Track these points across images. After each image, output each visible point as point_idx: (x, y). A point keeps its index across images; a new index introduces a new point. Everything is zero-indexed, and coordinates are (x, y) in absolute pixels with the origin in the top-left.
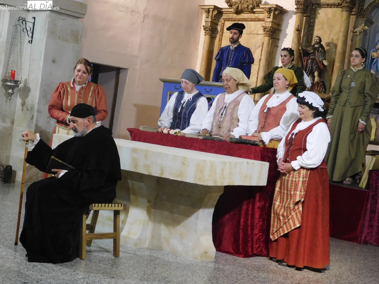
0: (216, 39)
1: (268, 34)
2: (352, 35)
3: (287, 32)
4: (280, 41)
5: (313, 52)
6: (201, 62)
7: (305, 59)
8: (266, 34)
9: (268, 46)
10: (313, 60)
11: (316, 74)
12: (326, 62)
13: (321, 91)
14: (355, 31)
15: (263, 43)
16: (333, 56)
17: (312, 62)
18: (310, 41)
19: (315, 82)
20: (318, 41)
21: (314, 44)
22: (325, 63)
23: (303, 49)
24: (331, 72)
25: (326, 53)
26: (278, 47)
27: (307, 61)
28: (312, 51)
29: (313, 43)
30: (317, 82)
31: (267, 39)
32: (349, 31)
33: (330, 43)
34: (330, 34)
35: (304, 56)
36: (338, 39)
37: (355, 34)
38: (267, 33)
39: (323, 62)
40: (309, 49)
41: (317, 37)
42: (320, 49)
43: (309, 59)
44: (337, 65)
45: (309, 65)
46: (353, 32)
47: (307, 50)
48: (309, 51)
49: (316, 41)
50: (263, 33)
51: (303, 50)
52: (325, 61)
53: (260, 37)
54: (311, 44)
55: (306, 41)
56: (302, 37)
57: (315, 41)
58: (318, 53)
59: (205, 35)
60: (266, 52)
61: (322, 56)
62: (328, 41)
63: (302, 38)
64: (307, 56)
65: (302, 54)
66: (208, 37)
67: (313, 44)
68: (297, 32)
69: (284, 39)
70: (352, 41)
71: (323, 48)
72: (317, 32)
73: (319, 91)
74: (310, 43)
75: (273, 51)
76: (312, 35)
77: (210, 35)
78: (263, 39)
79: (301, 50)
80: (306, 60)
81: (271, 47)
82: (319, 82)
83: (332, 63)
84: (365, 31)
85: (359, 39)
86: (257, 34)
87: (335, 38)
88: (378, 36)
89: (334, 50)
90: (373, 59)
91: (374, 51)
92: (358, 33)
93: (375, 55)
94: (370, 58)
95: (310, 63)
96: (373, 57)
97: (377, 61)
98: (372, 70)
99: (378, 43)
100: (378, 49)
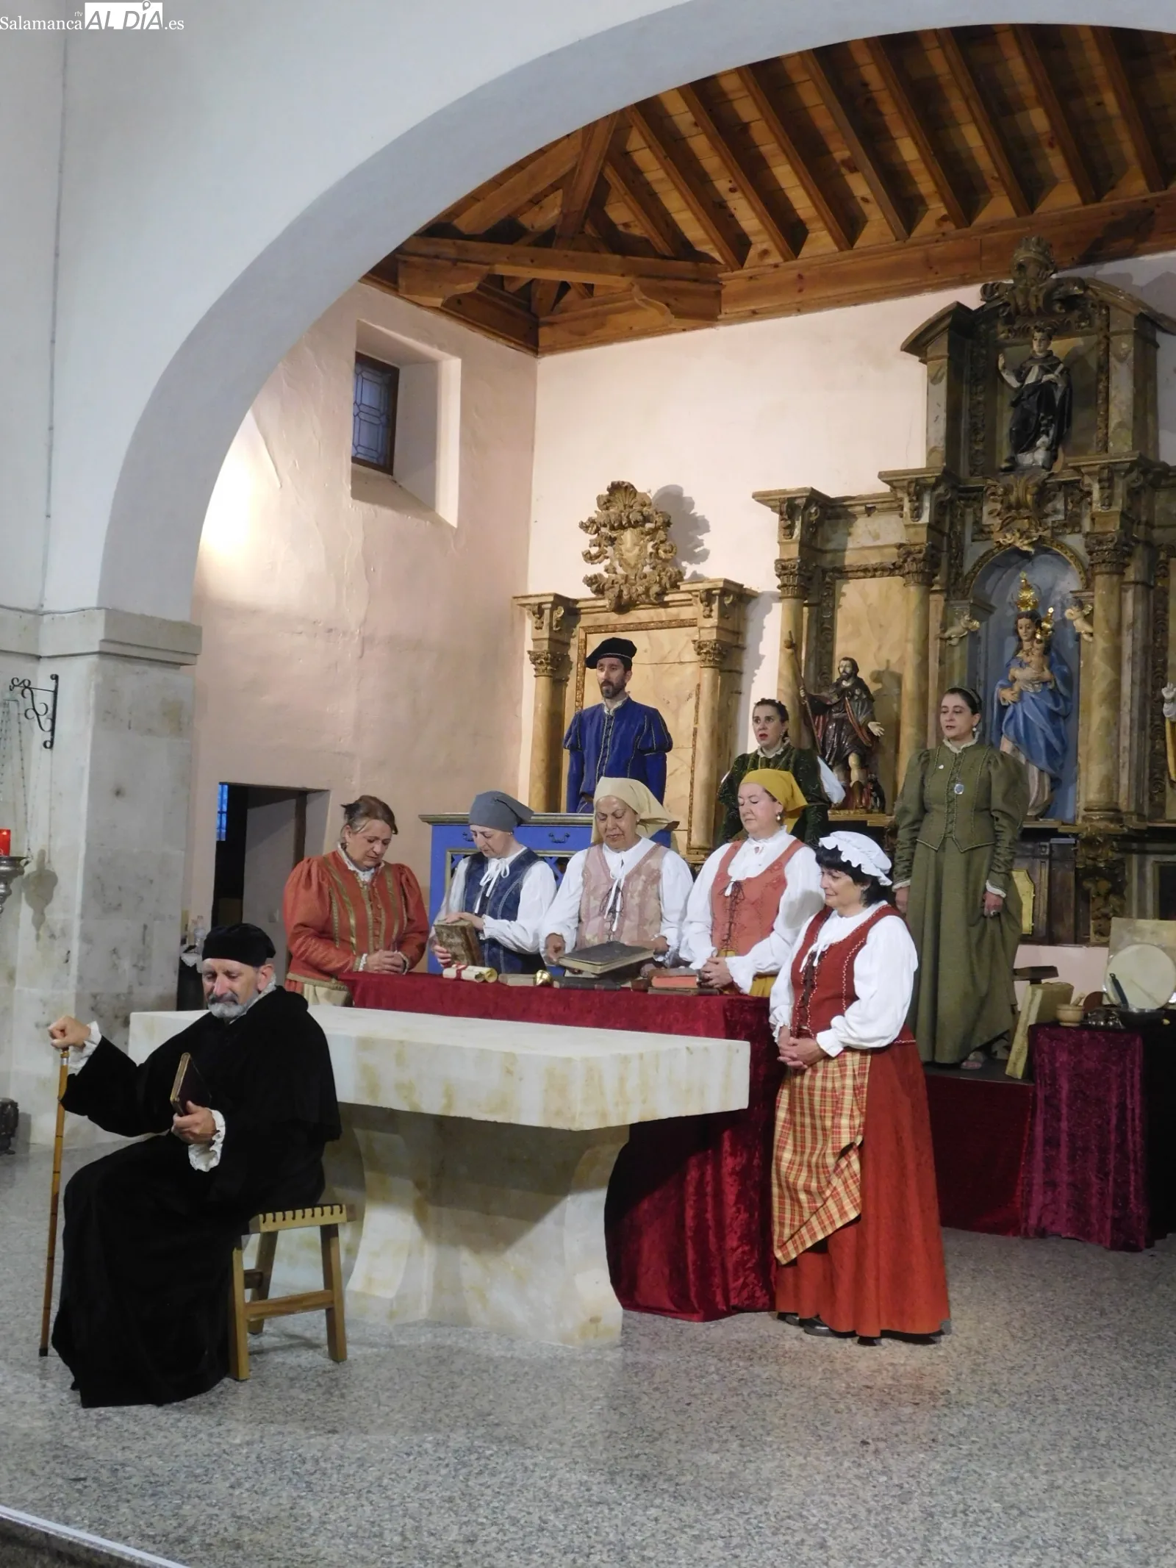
0: (566, 686)
1: (709, 660)
2: (938, 646)
3: (762, 652)
4: (745, 678)
5: (838, 702)
6: (532, 752)
7: (818, 722)
8: (704, 660)
9: (714, 691)
10: (841, 723)
11: (853, 760)
12: (877, 725)
13: (873, 807)
14: (947, 635)
15: (699, 685)
16: (895, 706)
17: (839, 730)
18: (827, 671)
19: (851, 784)
20: (848, 670)
21: (840, 681)
22: (875, 728)
23: (811, 696)
24: (892, 751)
25: (873, 701)
26: (740, 694)
27: (825, 728)
29: (836, 676)
30: (858, 783)
31: (707, 674)
32: (931, 637)
33: (883, 672)
34: (879, 648)
35: (814, 715)
36: (902, 660)
38: (708, 658)
39: (869, 725)
40: (825, 694)
41: (845, 659)
42: (857, 692)
43: (830, 723)
44: (908, 731)
45: (831, 737)
46: (941, 639)
47: (822, 697)
48: (828, 699)
49: (844, 671)
50: (697, 658)
51: (812, 699)
52: (873, 723)
53: (690, 669)
55: (815, 671)
56: (803, 663)
57: (841, 670)
58: (852, 703)
59: (535, 676)
60: (709, 710)
61: (864, 711)
62: (876, 668)
63: (803, 665)
64: (823, 713)
65: (809, 710)
66: (543, 680)
67: (835, 681)
68: (790, 651)
69: (756, 671)
70: (941, 662)
71: (865, 689)
72: (842, 647)
73: (864, 807)
75: (728, 706)
76: (831, 653)
77: (549, 676)
78: (698, 675)
79: (804, 698)
80: (821, 724)
81: (721, 694)
82: (863, 782)
83: (894, 728)
84: (973, 635)
85: (961, 658)
86: (681, 663)
87: (894, 659)
88: (1011, 643)
89: (896, 690)
90: (1003, 709)
91: (1003, 687)
92: (954, 642)
93: (1008, 696)
94: (996, 705)
95: (832, 732)
96: (1003, 704)
97: (1014, 711)
98: (1004, 739)
99: (1014, 663)
100: (1015, 680)
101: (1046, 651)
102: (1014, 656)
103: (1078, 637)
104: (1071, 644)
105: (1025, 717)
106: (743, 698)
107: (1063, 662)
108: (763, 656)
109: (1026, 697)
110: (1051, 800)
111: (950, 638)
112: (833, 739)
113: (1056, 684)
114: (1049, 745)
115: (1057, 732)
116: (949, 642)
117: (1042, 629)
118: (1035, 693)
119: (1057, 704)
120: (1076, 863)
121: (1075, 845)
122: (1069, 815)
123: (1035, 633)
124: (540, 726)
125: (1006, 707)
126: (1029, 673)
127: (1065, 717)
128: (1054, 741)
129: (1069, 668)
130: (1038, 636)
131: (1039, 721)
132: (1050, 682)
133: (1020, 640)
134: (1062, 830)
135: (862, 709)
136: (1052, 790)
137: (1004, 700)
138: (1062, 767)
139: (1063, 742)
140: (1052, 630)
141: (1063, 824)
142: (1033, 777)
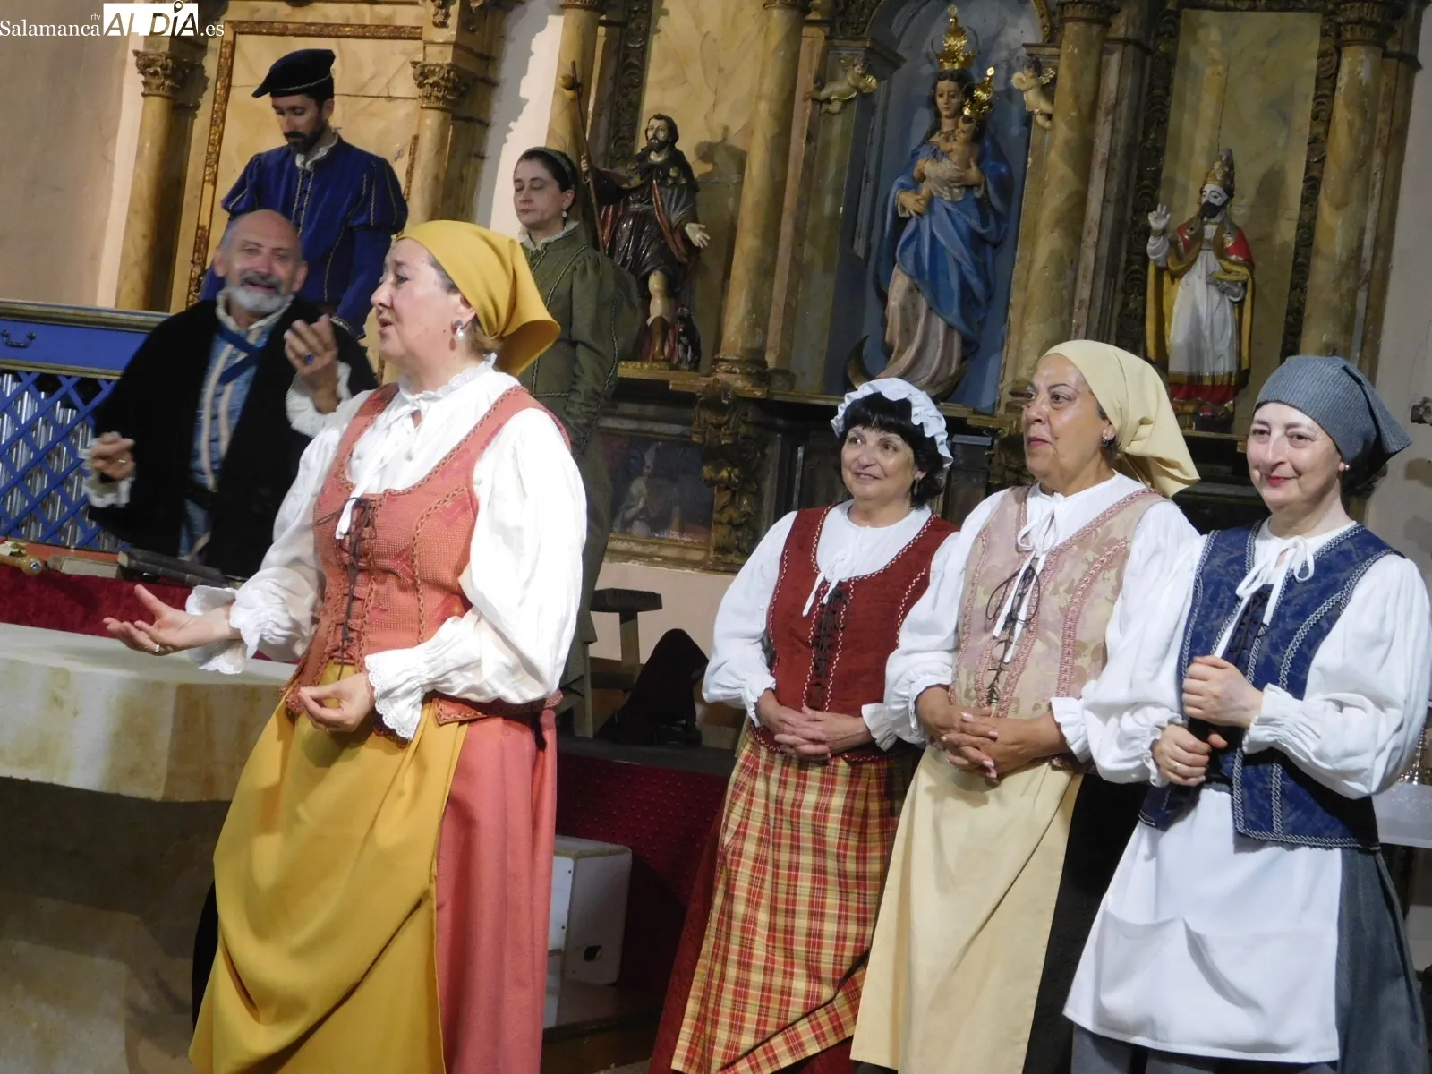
0: (195, 116)
1: (437, 98)
2: (808, 111)
3: (523, 93)
4: (493, 133)
5: (642, 186)
6: (128, 221)
7: (606, 213)
8: (428, 97)
9: (439, 151)
10: (642, 219)
11: (655, 282)
12: (700, 229)
13: (680, 361)
14: (824, 93)
15: (416, 138)
16: (731, 201)
17: (637, 231)
18: (627, 134)
19: (649, 321)
20: (661, 135)
21: (646, 151)
22: (696, 234)
23: (598, 170)
24: (719, 274)
25: (697, 190)
26: (483, 158)
27: (615, 229)
28: (636, 181)
29: (642, 143)
30: (660, 319)
31: (432, 120)
32: (799, 95)
33: (717, 145)
34: (714, 105)
35: (600, 203)
36: (748, 131)
37: (823, 111)
38: (435, 93)
39: (687, 229)
40: (621, 171)
41: (659, 117)
42: (673, 173)
43: (623, 219)
44: (747, 243)
45: (624, 241)
46: (815, 100)
47: (617, 175)
49: (655, 137)
50: (419, 92)
51: (598, 176)
52: (694, 225)
53: (403, 110)
54: (632, 149)
55: (608, 132)
56: (590, 116)
57: (650, 134)
58: (663, 189)
59: (144, 95)
60: (430, 179)
61: (681, 204)
62: (707, 137)
63: (589, 122)
64: (615, 202)
65: (593, 195)
66: (157, 103)
67: (639, 151)
68: (569, 94)
69: (512, 125)
70: (810, 138)
71: (685, 168)
72: (656, 98)
73: (669, 360)
74: (626, 145)
75: (462, 179)
76: (636, 107)
77: (168, 98)
78: (416, 122)
79: (587, 173)
80: (610, 219)
81: (452, 156)
82: (668, 319)
83: (726, 238)
84: (865, 97)
85: (844, 133)
86: (389, 98)
87: (736, 126)
88: (923, 119)
89: (735, 178)
90: (900, 223)
91: (904, 187)
92: (835, 107)
93: (909, 202)
94: (889, 215)
95: (627, 234)
96: (901, 214)
97: (917, 230)
98: (896, 270)
99: (925, 151)
100: (923, 178)
101: (977, 137)
102: (926, 140)
103: (1028, 119)
104: (1015, 130)
105: (933, 238)
106: (487, 165)
107: (1000, 156)
108: (526, 101)
109: (937, 207)
110: (960, 374)
111: (828, 101)
112: (625, 243)
113: (986, 190)
114: (965, 286)
115: (982, 270)
116: (825, 106)
117: (974, 100)
118: (954, 203)
119: (984, 223)
120: (988, 476)
121: (990, 448)
122: (985, 403)
123: (962, 106)
124: (144, 177)
125: (906, 221)
126: (946, 168)
127: (996, 246)
128: (974, 281)
129: (1010, 170)
130: (967, 112)
131: (954, 248)
132: (978, 186)
133: (938, 115)
134: (972, 421)
135: (679, 198)
136: (963, 359)
137: (904, 209)
138: (982, 324)
139: (988, 285)
140: (989, 103)
141: (975, 412)
142: (936, 336)
